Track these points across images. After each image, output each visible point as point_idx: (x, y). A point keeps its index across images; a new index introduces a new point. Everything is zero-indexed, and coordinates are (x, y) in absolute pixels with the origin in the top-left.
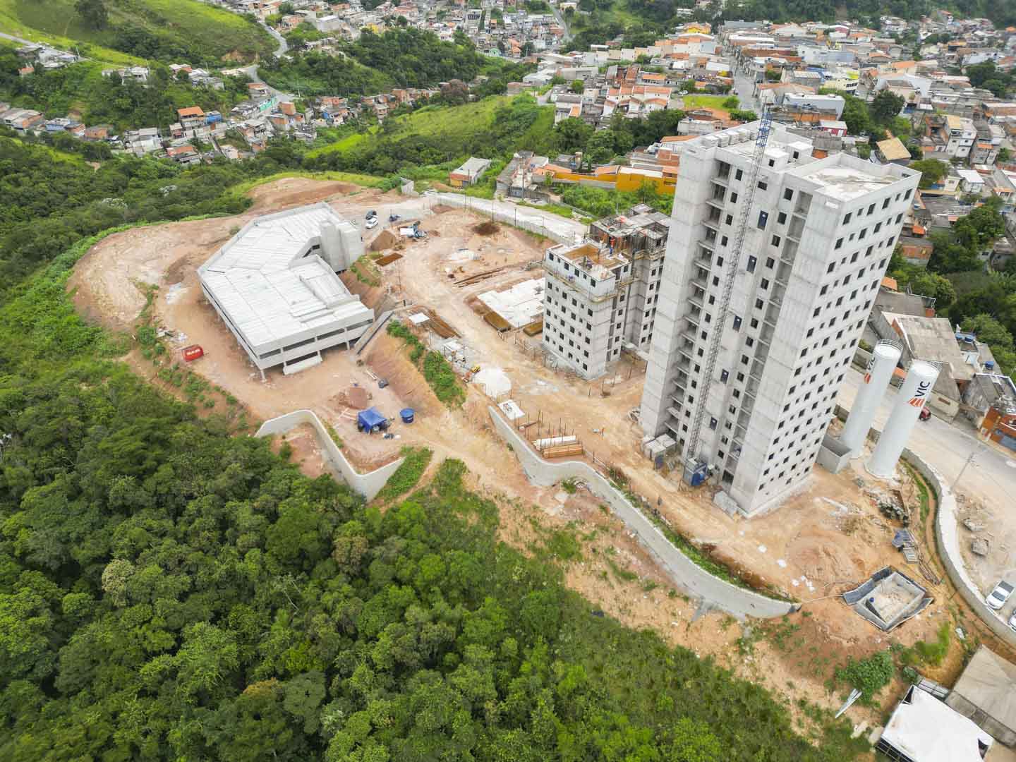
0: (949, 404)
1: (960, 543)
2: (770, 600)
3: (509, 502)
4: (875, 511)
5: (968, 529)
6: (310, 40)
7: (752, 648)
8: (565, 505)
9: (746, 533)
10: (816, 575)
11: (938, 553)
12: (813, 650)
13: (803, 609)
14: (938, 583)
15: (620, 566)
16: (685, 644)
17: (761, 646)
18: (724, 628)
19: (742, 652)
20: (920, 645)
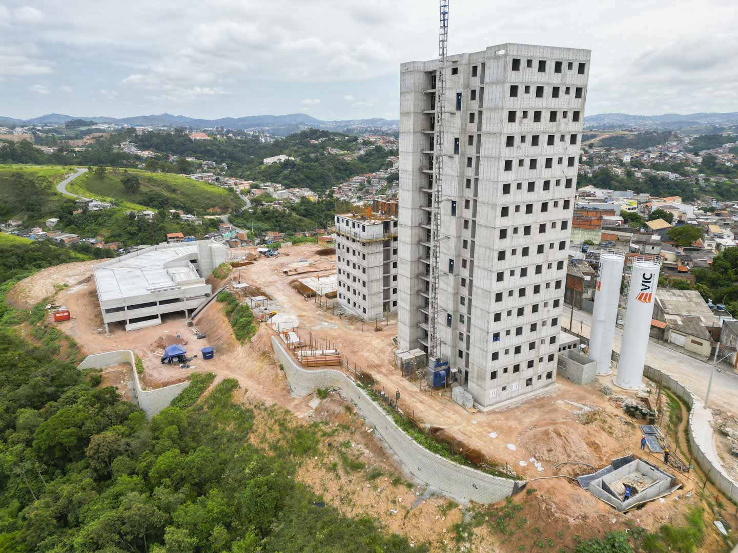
0: (701, 344)
1: (718, 446)
2: (491, 476)
3: (266, 409)
4: (620, 412)
5: (725, 434)
6: (267, 202)
7: (471, 534)
8: (316, 410)
9: (478, 423)
10: (546, 456)
11: (690, 451)
12: (538, 531)
13: (528, 487)
14: (687, 470)
15: (350, 457)
16: (400, 533)
17: (481, 531)
18: (444, 513)
19: (459, 539)
20: (664, 529)
